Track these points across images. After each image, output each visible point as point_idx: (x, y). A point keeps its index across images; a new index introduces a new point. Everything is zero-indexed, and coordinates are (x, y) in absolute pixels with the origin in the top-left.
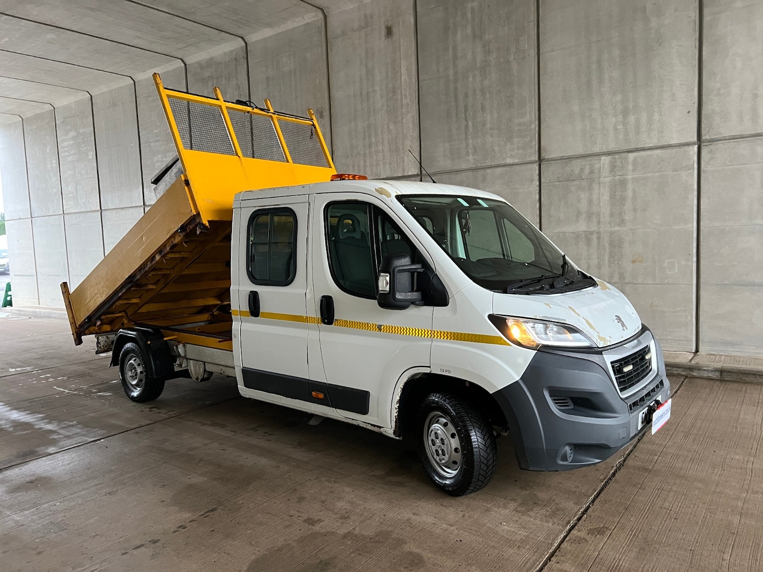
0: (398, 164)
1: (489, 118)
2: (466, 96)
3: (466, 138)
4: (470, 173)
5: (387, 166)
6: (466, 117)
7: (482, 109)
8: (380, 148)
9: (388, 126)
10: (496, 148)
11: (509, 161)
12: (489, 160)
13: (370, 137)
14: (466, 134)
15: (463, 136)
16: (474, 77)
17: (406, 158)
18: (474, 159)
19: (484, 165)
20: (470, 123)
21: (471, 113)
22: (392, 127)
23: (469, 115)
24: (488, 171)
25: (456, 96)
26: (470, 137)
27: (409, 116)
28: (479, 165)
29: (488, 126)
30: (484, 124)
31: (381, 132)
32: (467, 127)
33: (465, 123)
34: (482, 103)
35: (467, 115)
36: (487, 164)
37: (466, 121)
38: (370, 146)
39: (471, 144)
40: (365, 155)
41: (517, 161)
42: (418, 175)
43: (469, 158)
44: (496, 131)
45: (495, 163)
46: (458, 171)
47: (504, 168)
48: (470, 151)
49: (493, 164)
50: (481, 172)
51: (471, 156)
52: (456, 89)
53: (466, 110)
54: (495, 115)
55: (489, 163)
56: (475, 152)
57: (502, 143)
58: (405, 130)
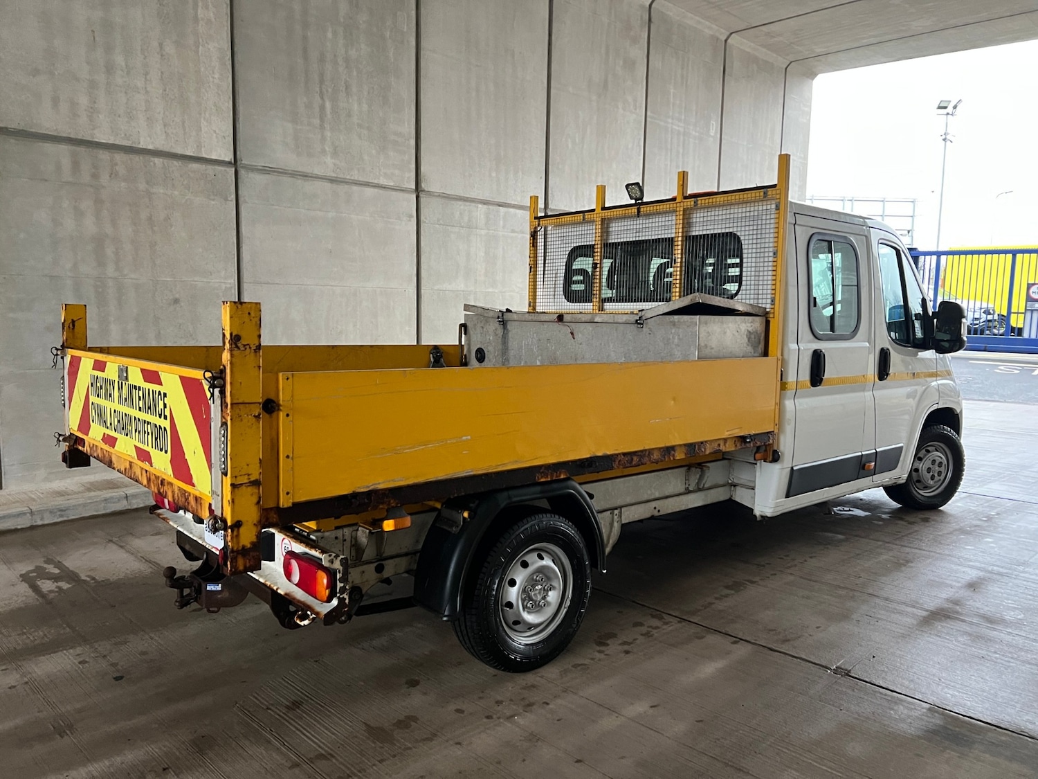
0: (184, 130)
1: (356, 107)
2: (322, 60)
3: (322, 127)
4: (327, 185)
5: (159, 128)
6: (321, 92)
7: (346, 89)
8: (140, 83)
9: (161, 45)
10: (366, 157)
11: (383, 181)
12: (356, 172)
13: (109, 49)
14: (322, 119)
15: (317, 122)
16: (335, 33)
17: (204, 124)
18: (335, 164)
19: (348, 177)
20: (328, 105)
21: (330, 90)
22: (170, 49)
23: (327, 91)
24: (355, 188)
25: (305, 51)
26: (327, 126)
27: (212, 46)
28: (341, 176)
29: (355, 119)
30: (349, 115)
31: (143, 50)
32: (322, 108)
33: (321, 102)
34: (346, 82)
35: (324, 90)
36: (352, 178)
37: (322, 98)
38: (110, 69)
39: (329, 139)
40: (93, 85)
41: (392, 184)
42: (230, 163)
43: (326, 160)
44: (366, 132)
45: (365, 180)
46: (305, 176)
47: (376, 190)
48: (327, 149)
49: (361, 179)
50: (342, 189)
51: (329, 158)
52: (305, 38)
53: (322, 82)
54: (365, 107)
55: (356, 176)
56: (335, 153)
57: (374, 152)
58: (202, 69)
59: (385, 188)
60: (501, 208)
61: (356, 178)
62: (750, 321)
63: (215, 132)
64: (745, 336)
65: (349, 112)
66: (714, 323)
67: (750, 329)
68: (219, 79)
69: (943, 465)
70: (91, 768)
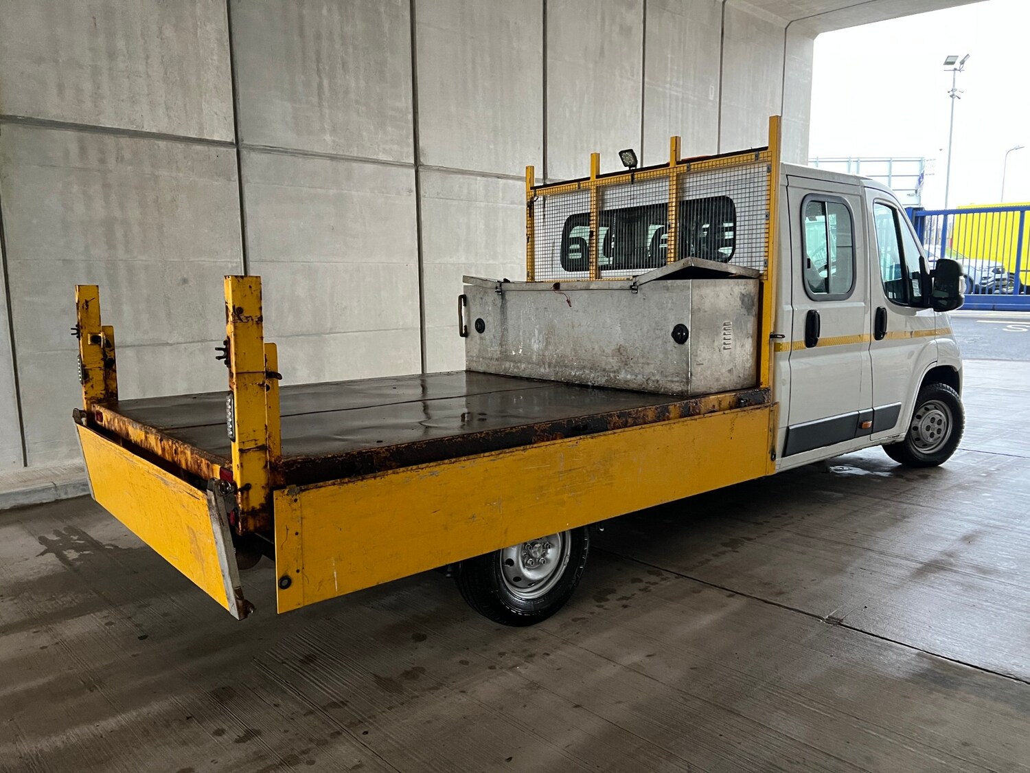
0: (186, 113)
1: (353, 84)
2: (318, 37)
3: (320, 105)
4: (328, 162)
5: (161, 111)
6: (318, 69)
7: (343, 66)
8: (141, 68)
9: (160, 29)
10: (365, 134)
11: (381, 157)
12: (355, 149)
13: (110, 34)
14: (320, 97)
15: (315, 100)
16: (329, 10)
17: (205, 106)
18: (334, 142)
19: (347, 154)
20: (326, 82)
21: (327, 68)
22: (169, 32)
23: (324, 69)
24: (355, 165)
25: (301, 29)
26: (326, 104)
27: (210, 28)
28: (341, 153)
29: (352, 96)
30: (347, 92)
31: (142, 35)
32: (320, 86)
33: (318, 79)
34: (343, 59)
35: (321, 68)
36: (352, 155)
37: (320, 77)
38: (112, 55)
39: (327, 116)
40: (96, 71)
41: (391, 160)
42: (231, 143)
43: (325, 137)
44: (364, 108)
45: (364, 156)
46: (305, 154)
47: (376, 166)
48: (326, 126)
49: (360, 155)
50: (342, 166)
51: (328, 136)
52: (301, 17)
53: (318, 60)
54: (362, 83)
55: (355, 153)
56: (334, 130)
57: (372, 128)
58: (201, 51)
59: (384, 163)
60: (500, 180)
61: (355, 155)
62: (743, 283)
63: (216, 113)
64: (738, 299)
65: (347, 89)
66: (707, 286)
67: (743, 292)
68: (218, 60)
69: (943, 423)
70: (119, 718)
